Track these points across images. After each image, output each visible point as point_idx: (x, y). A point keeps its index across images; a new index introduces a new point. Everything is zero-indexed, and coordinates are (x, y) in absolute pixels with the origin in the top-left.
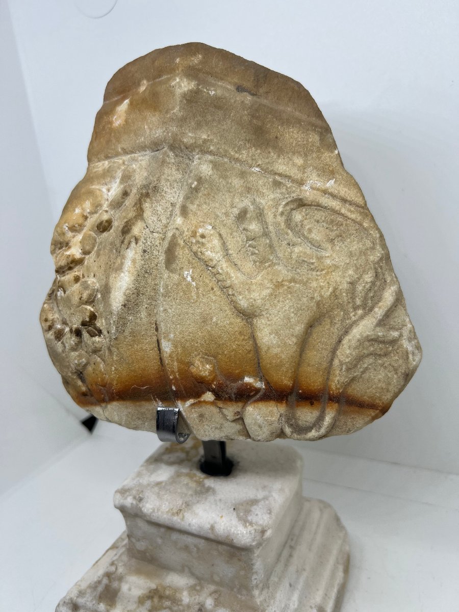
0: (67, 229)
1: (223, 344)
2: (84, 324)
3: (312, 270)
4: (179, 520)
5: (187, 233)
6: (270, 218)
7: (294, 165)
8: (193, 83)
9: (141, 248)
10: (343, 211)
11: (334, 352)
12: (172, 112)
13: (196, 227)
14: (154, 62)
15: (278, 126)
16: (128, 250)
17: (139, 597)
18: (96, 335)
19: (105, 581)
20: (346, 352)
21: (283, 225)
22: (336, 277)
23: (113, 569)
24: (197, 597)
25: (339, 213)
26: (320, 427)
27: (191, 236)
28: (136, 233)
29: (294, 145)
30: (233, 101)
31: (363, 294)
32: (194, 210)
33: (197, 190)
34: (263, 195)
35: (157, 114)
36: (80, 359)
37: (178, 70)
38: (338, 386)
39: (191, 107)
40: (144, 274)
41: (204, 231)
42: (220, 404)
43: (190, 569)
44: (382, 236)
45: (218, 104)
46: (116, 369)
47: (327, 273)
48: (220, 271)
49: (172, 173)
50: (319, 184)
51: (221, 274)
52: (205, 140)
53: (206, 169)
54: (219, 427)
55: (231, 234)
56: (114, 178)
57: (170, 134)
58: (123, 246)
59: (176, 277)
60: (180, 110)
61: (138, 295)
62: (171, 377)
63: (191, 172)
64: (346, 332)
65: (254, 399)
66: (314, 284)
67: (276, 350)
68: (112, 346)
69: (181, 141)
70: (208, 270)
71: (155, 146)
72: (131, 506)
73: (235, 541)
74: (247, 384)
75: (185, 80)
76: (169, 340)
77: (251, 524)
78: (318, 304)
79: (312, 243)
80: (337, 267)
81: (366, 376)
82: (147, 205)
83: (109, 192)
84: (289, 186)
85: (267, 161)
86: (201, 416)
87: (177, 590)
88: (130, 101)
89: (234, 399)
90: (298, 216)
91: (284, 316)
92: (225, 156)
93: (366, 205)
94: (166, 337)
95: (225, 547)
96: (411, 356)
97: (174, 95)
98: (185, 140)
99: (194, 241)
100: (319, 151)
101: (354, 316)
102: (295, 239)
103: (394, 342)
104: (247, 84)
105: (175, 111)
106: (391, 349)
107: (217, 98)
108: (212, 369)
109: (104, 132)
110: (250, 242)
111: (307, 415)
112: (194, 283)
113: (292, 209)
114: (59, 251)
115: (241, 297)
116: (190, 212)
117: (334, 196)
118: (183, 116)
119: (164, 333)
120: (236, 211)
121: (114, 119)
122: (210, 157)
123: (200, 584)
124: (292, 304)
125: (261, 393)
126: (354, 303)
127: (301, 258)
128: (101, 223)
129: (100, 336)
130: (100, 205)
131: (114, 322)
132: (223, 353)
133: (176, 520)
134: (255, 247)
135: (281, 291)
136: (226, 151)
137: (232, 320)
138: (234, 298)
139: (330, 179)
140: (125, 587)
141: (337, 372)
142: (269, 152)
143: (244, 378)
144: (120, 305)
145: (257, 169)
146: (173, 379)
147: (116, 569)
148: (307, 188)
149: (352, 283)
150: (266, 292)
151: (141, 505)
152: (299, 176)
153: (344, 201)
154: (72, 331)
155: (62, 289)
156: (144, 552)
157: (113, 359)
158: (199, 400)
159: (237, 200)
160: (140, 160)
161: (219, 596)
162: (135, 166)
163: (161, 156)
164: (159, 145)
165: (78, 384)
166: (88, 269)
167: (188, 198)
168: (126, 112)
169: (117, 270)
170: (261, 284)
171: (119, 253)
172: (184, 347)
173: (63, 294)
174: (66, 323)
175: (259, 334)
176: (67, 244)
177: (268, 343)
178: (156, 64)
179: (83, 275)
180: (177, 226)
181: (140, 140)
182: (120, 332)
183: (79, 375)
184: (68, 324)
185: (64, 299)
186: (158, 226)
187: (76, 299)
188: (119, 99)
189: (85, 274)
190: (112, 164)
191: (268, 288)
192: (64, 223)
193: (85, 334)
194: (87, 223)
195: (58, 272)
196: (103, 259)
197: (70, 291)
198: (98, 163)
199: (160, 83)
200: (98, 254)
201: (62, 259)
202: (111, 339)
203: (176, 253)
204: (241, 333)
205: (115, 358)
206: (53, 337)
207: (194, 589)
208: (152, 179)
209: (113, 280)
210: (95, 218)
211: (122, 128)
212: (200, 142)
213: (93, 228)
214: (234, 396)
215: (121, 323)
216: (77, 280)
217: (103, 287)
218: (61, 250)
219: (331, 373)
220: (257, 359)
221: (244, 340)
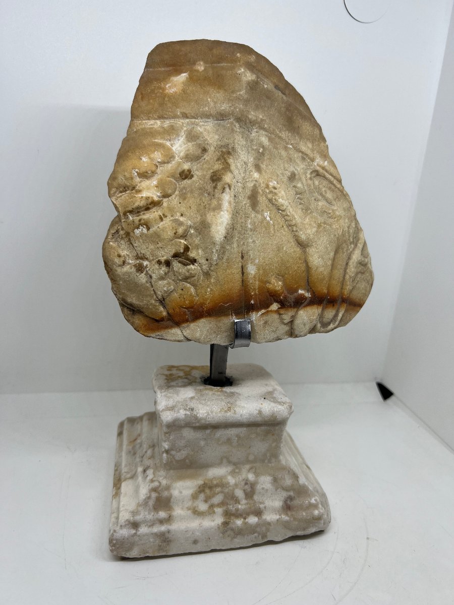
0: (136, 174)
1: (289, 267)
2: (176, 255)
3: (330, 217)
4: (232, 415)
5: (263, 185)
6: (304, 181)
7: (308, 147)
8: (254, 75)
9: (233, 193)
10: (334, 183)
11: (345, 270)
12: (238, 93)
13: (268, 181)
14: (211, 50)
15: (300, 119)
16: (224, 194)
17: (192, 495)
18: (190, 264)
19: (154, 495)
20: (352, 270)
22: (342, 222)
23: (156, 484)
24: (240, 476)
25: (332, 183)
26: (336, 321)
27: (266, 188)
28: (228, 182)
29: (307, 134)
30: (276, 95)
31: (353, 235)
32: (264, 169)
33: (263, 154)
34: (298, 165)
35: (222, 92)
36: (169, 287)
37: (240, 62)
38: (348, 293)
39: (253, 93)
40: (236, 214)
41: (273, 184)
42: (282, 311)
43: (227, 458)
45: (268, 95)
46: (211, 290)
47: (338, 220)
48: (288, 214)
49: (239, 141)
50: (321, 163)
51: (289, 216)
52: (261, 119)
53: (265, 140)
54: (275, 330)
55: (288, 188)
56: (178, 135)
57: (237, 110)
58: (216, 190)
59: (260, 216)
60: (245, 94)
61: (233, 230)
62: (252, 294)
63: (252, 141)
64: (349, 258)
65: (303, 305)
66: (334, 226)
67: (321, 269)
68: (212, 271)
69: (247, 117)
70: (280, 212)
71: (221, 117)
72: (185, 417)
73: (278, 417)
74: (302, 295)
75: (248, 72)
76: (254, 265)
78: (338, 238)
79: (327, 200)
80: (340, 217)
81: (357, 285)
82: (231, 161)
84: (308, 161)
85: (295, 142)
86: (266, 323)
87: (221, 478)
88: (189, 75)
89: (293, 306)
90: (317, 182)
91: (324, 246)
92: (273, 133)
93: (340, 180)
94: (253, 262)
95: (263, 428)
97: (240, 81)
98: (250, 117)
99: (268, 191)
100: (319, 141)
101: (351, 248)
102: (318, 197)
103: (366, 265)
104: (281, 86)
105: (241, 93)
106: (365, 269)
107: (267, 90)
108: (282, 285)
109: (153, 95)
110: (298, 196)
111: (329, 313)
112: (271, 222)
113: (314, 177)
114: (120, 194)
115: (301, 233)
116: (262, 169)
117: (327, 171)
118: (247, 98)
120: (288, 174)
121: (167, 86)
122: (266, 133)
123: (237, 468)
124: (327, 239)
125: (307, 301)
127: (324, 209)
128: (183, 171)
129: (194, 264)
130: (173, 157)
131: (217, 250)
132: (289, 273)
133: (230, 416)
134: (302, 200)
135: (321, 230)
136: (274, 130)
137: (295, 249)
138: (297, 233)
139: (325, 161)
140: (175, 493)
141: (348, 283)
142: (295, 136)
143: (298, 291)
144: (223, 236)
145: (291, 147)
146: (253, 296)
147: (160, 482)
148: (316, 164)
149: (348, 227)
150: (314, 230)
151: (194, 413)
152: (311, 156)
153: (332, 175)
154: (159, 262)
155: (145, 226)
156: (184, 460)
157: (210, 281)
158: (268, 310)
159: (286, 165)
160: (203, 125)
161: (256, 469)
162: (200, 129)
163: (229, 125)
164: (226, 116)
165: (159, 310)
166: (171, 210)
167: (259, 159)
168: (183, 83)
169: (214, 210)
170: (310, 225)
171: (212, 195)
172: (264, 270)
173: (145, 231)
174: (144, 258)
175: (311, 259)
176: (134, 188)
177: (316, 264)
178: (215, 52)
179: (164, 215)
180: (256, 179)
181: (204, 109)
182: (220, 258)
183: (162, 301)
184: (147, 259)
185: (146, 235)
186: (240, 178)
187: (169, 233)
188: (169, 71)
189: (166, 214)
190: (172, 124)
191: (315, 227)
192: (133, 169)
193: (175, 265)
194: (159, 171)
195: (131, 212)
196: (192, 201)
197: (156, 227)
198: (146, 121)
199: (223, 68)
200: (183, 197)
201: (139, 200)
202: (211, 265)
203: (258, 199)
204: (300, 259)
205: (212, 280)
206: (134, 270)
207: (235, 472)
208: (227, 141)
209: (212, 217)
210: (169, 167)
211: (179, 95)
212: (259, 120)
213: (172, 176)
214: (292, 304)
215: (222, 251)
216: (161, 219)
217: (198, 224)
218: (124, 193)
219: (345, 284)
220: (308, 277)
221: (301, 263)
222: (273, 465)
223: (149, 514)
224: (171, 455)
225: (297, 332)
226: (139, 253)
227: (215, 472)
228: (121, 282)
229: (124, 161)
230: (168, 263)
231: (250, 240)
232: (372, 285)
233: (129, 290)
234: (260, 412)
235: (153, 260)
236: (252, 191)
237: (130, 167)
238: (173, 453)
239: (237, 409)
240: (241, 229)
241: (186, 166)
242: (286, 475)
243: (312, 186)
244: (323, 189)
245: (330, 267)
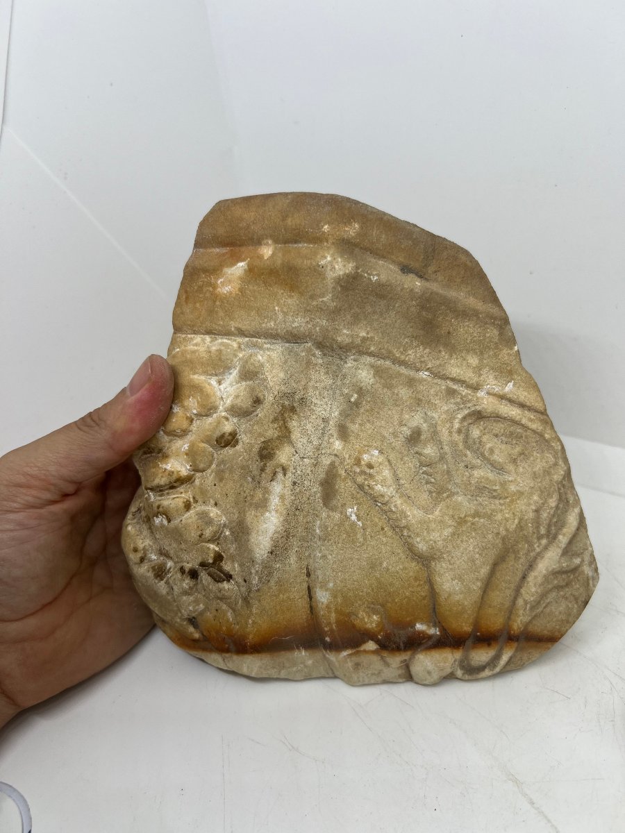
0: (162, 433)
1: (394, 592)
2: (203, 565)
3: (494, 497)
5: (349, 461)
6: (444, 435)
7: (469, 366)
8: (350, 265)
9: (290, 480)
10: (524, 421)
11: (517, 591)
12: (321, 300)
13: (359, 452)
14: (284, 220)
15: (452, 318)
16: (274, 483)
18: (224, 580)
20: (531, 589)
21: (461, 446)
22: (521, 505)
25: (519, 424)
26: (495, 666)
27: (354, 465)
28: (283, 461)
29: (468, 341)
31: (547, 522)
32: (356, 431)
33: (357, 404)
35: (296, 295)
36: (196, 605)
37: (327, 242)
38: (521, 626)
39: (347, 296)
40: (293, 512)
41: (369, 457)
42: (385, 654)
44: (563, 448)
45: (382, 293)
46: (254, 622)
47: (512, 501)
48: (393, 509)
49: (320, 378)
50: (497, 389)
51: (394, 512)
52: (364, 338)
53: (365, 376)
54: (376, 672)
55: (402, 459)
56: (228, 367)
57: (318, 329)
58: (263, 475)
59: (337, 516)
60: (332, 300)
61: (288, 538)
62: (326, 629)
63: (344, 376)
64: (531, 566)
65: (426, 646)
66: (499, 517)
67: (458, 597)
68: (252, 598)
69: (334, 340)
70: (377, 505)
71: (294, 338)
74: (423, 632)
75: (339, 259)
76: (327, 590)
78: (503, 539)
79: (493, 465)
80: (521, 493)
81: (548, 610)
82: (293, 424)
83: (220, 385)
84: (464, 394)
85: (438, 362)
86: (357, 665)
88: (248, 266)
89: (403, 648)
90: (476, 432)
91: (468, 559)
92: (388, 357)
93: (546, 410)
94: (324, 586)
96: (591, 582)
97: (324, 279)
98: (339, 339)
99: (358, 471)
100: (497, 348)
101: (538, 546)
102: (474, 461)
103: (575, 570)
104: (415, 264)
105: (325, 299)
106: (572, 577)
107: (380, 285)
108: (379, 620)
109: (200, 296)
110: (424, 469)
111: (481, 656)
112: (360, 523)
113: (470, 424)
115: (418, 539)
116: (351, 433)
117: (511, 401)
118: (336, 307)
119: (321, 582)
120: (406, 431)
121: (219, 283)
122: (369, 359)
124: (476, 543)
125: (434, 640)
126: (538, 532)
127: (482, 484)
128: (223, 436)
129: (229, 581)
130: (214, 408)
131: (257, 572)
132: (393, 600)
134: (431, 475)
135: (464, 529)
136: (389, 352)
137: (407, 565)
138: (409, 540)
139: (509, 382)
141: (521, 612)
142: (440, 351)
143: (415, 625)
144: (266, 552)
145: (427, 373)
146: (328, 631)
148: (483, 393)
149: (537, 511)
150: (447, 531)
152: (474, 380)
153: (522, 406)
154: (182, 570)
155: (164, 516)
157: (251, 611)
158: (359, 649)
159: (406, 416)
160: (268, 349)
162: (261, 358)
163: (304, 353)
164: (299, 337)
165: (188, 630)
166: (203, 492)
167: (348, 415)
168: (240, 278)
169: (257, 506)
170: (441, 522)
171: (257, 482)
172: (345, 597)
173: (165, 522)
174: (167, 555)
175: (438, 579)
176: (160, 450)
177: (448, 590)
178: (290, 224)
179: (194, 498)
180: (335, 452)
181: (268, 324)
182: (264, 582)
183: (192, 621)
184: (171, 558)
185: (167, 528)
186: (310, 450)
187: (193, 535)
188: (224, 255)
189: (197, 497)
190: (222, 346)
191: (450, 526)
193: (204, 577)
194: (194, 427)
195: (153, 489)
196: (230, 486)
197: (179, 520)
198: (193, 336)
199: (299, 253)
200: (220, 476)
201: (160, 476)
202: (250, 590)
203: (337, 487)
204: (416, 579)
205: (254, 610)
206: (150, 574)
208: (295, 386)
209: (253, 519)
210: (208, 423)
211: (234, 298)
212: (358, 341)
213: (207, 440)
214: (402, 645)
215: (266, 573)
216: (188, 506)
217: (234, 524)
218: (148, 455)
219: (514, 611)
220: (433, 606)
221: (418, 585)
225: (417, 679)
226: (162, 548)
230: (194, 574)
231: (319, 554)
232: (586, 603)
235: (178, 562)
236: (327, 472)
240: (305, 534)
241: (228, 428)
243: (461, 443)
244: (488, 446)
245: (480, 592)
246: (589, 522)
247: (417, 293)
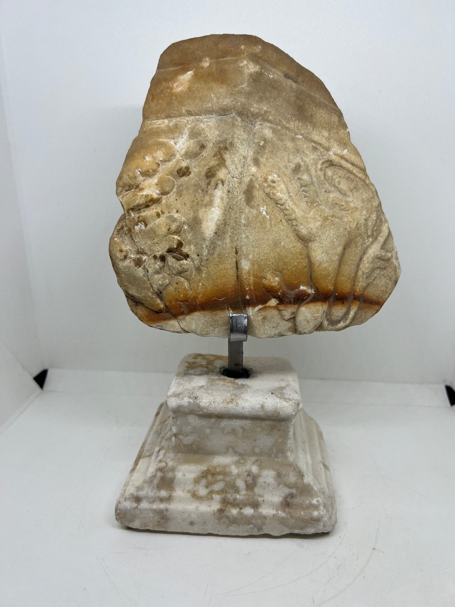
0: (139, 173)
1: (288, 262)
2: (170, 251)
3: (342, 210)
4: (234, 407)
5: (260, 179)
6: (313, 172)
7: (323, 136)
8: (258, 67)
9: (226, 189)
10: (354, 171)
11: (358, 266)
12: (241, 87)
13: (266, 175)
14: (216, 45)
15: (313, 107)
16: (216, 190)
17: (194, 479)
18: (183, 259)
19: (159, 474)
20: (366, 266)
22: (357, 215)
23: (163, 464)
24: (244, 467)
25: (351, 173)
26: (346, 319)
27: (264, 182)
28: (221, 177)
29: (322, 122)
30: (284, 84)
31: (372, 228)
32: (264, 162)
33: (264, 147)
34: (307, 156)
35: (224, 86)
36: (164, 280)
37: (244, 55)
38: (361, 289)
39: (256, 85)
40: (229, 209)
41: (272, 178)
42: (281, 307)
43: (233, 449)
44: (376, 190)
45: (274, 85)
46: (203, 284)
47: (352, 212)
48: (288, 208)
49: (240, 134)
50: (339, 152)
51: (288, 210)
52: (265, 111)
53: (268, 133)
54: (275, 325)
55: (290, 182)
56: (181, 133)
57: (239, 104)
58: (209, 187)
59: (255, 212)
60: (247, 86)
61: (225, 225)
62: (247, 289)
63: (255, 134)
64: (364, 253)
65: (306, 302)
66: (345, 219)
67: (325, 265)
68: (203, 266)
69: (249, 110)
70: (278, 207)
71: (223, 111)
72: (188, 404)
73: (281, 413)
74: (303, 291)
75: (251, 63)
76: (248, 260)
77: (290, 400)
78: (349, 232)
79: (340, 191)
80: (356, 209)
81: (375, 282)
82: (227, 156)
83: (176, 145)
84: (321, 150)
85: (307, 131)
86: (264, 318)
87: (225, 467)
88: (194, 72)
89: (293, 302)
90: (329, 173)
91: (330, 241)
92: (279, 124)
93: (365, 169)
94: (246, 257)
95: (268, 422)
97: (242, 74)
98: (252, 110)
99: (266, 185)
100: (337, 128)
101: (368, 242)
102: (330, 188)
103: (388, 260)
104: (292, 74)
105: (243, 86)
106: (387, 264)
107: (274, 81)
108: (279, 280)
109: (162, 96)
110: (303, 188)
111: (338, 311)
112: (268, 217)
113: (326, 167)
114: (126, 193)
115: (302, 227)
116: (261, 163)
117: (346, 160)
118: (249, 91)
119: (245, 255)
120: (293, 166)
121: (175, 86)
122: (269, 124)
123: (243, 459)
124: (334, 232)
125: (310, 297)
126: (367, 234)
127: (335, 202)
128: (181, 169)
129: (186, 259)
130: (174, 155)
131: (207, 246)
132: (287, 268)
133: (232, 408)
134: (307, 192)
135: (327, 223)
136: (280, 121)
137: (295, 244)
138: (297, 228)
139: (345, 149)
140: (179, 475)
141: (361, 280)
142: (307, 125)
143: (300, 287)
144: (213, 232)
145: (300, 137)
147: (167, 464)
148: (332, 153)
149: (365, 220)
150: (318, 224)
151: (198, 401)
152: (326, 144)
153: (353, 164)
154: (155, 257)
155: (143, 223)
156: (191, 445)
157: (201, 276)
158: (265, 305)
159: (291, 157)
160: (207, 122)
161: (261, 462)
162: (202, 126)
163: (230, 120)
164: (227, 111)
165: (156, 302)
166: (168, 206)
167: (259, 153)
168: (189, 81)
169: (206, 206)
170: (314, 218)
171: (206, 192)
172: (259, 265)
173: (143, 227)
174: (143, 253)
175: (313, 254)
176: (138, 186)
177: (320, 260)
178: (220, 47)
179: (162, 211)
180: (253, 173)
181: (207, 105)
182: (211, 254)
183: (159, 294)
184: (146, 254)
185: (144, 231)
186: (236, 173)
187: (163, 230)
188: (178, 70)
189: (164, 211)
190: (177, 122)
191: (319, 221)
192: (136, 168)
193: (169, 260)
194: (160, 169)
195: (132, 209)
196: (187, 198)
197: (153, 224)
198: (156, 121)
199: (226, 62)
200: (180, 194)
201: (139, 198)
202: (201, 261)
203: (254, 194)
204: (301, 254)
205: (204, 275)
206: (132, 264)
207: (240, 463)
208: (226, 136)
209: (204, 214)
210: (170, 165)
211: (185, 94)
212: (263, 112)
213: (171, 174)
214: (292, 300)
215: (212, 247)
216: (158, 215)
217: (191, 220)
218: (129, 192)
219: (357, 280)
220: (310, 273)
221: (302, 258)
222: (279, 460)
223: (152, 491)
224: (179, 439)
225: (300, 329)
226: (139, 248)
227: (220, 460)
228: (123, 276)
229: (130, 161)
230: (163, 258)
231: (244, 236)
232: (396, 282)
233: (130, 283)
234: (263, 407)
235: (151, 255)
236: (248, 186)
237: (134, 167)
238: (181, 437)
239: (240, 402)
240: (235, 225)
241: (184, 164)
242: (290, 472)
243: (322, 177)
244: (337, 180)
245: (337, 263)
246: (393, 234)
247: (294, 89)
